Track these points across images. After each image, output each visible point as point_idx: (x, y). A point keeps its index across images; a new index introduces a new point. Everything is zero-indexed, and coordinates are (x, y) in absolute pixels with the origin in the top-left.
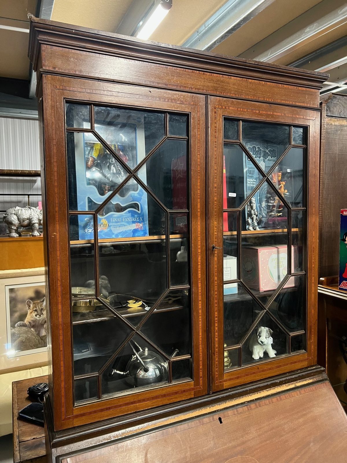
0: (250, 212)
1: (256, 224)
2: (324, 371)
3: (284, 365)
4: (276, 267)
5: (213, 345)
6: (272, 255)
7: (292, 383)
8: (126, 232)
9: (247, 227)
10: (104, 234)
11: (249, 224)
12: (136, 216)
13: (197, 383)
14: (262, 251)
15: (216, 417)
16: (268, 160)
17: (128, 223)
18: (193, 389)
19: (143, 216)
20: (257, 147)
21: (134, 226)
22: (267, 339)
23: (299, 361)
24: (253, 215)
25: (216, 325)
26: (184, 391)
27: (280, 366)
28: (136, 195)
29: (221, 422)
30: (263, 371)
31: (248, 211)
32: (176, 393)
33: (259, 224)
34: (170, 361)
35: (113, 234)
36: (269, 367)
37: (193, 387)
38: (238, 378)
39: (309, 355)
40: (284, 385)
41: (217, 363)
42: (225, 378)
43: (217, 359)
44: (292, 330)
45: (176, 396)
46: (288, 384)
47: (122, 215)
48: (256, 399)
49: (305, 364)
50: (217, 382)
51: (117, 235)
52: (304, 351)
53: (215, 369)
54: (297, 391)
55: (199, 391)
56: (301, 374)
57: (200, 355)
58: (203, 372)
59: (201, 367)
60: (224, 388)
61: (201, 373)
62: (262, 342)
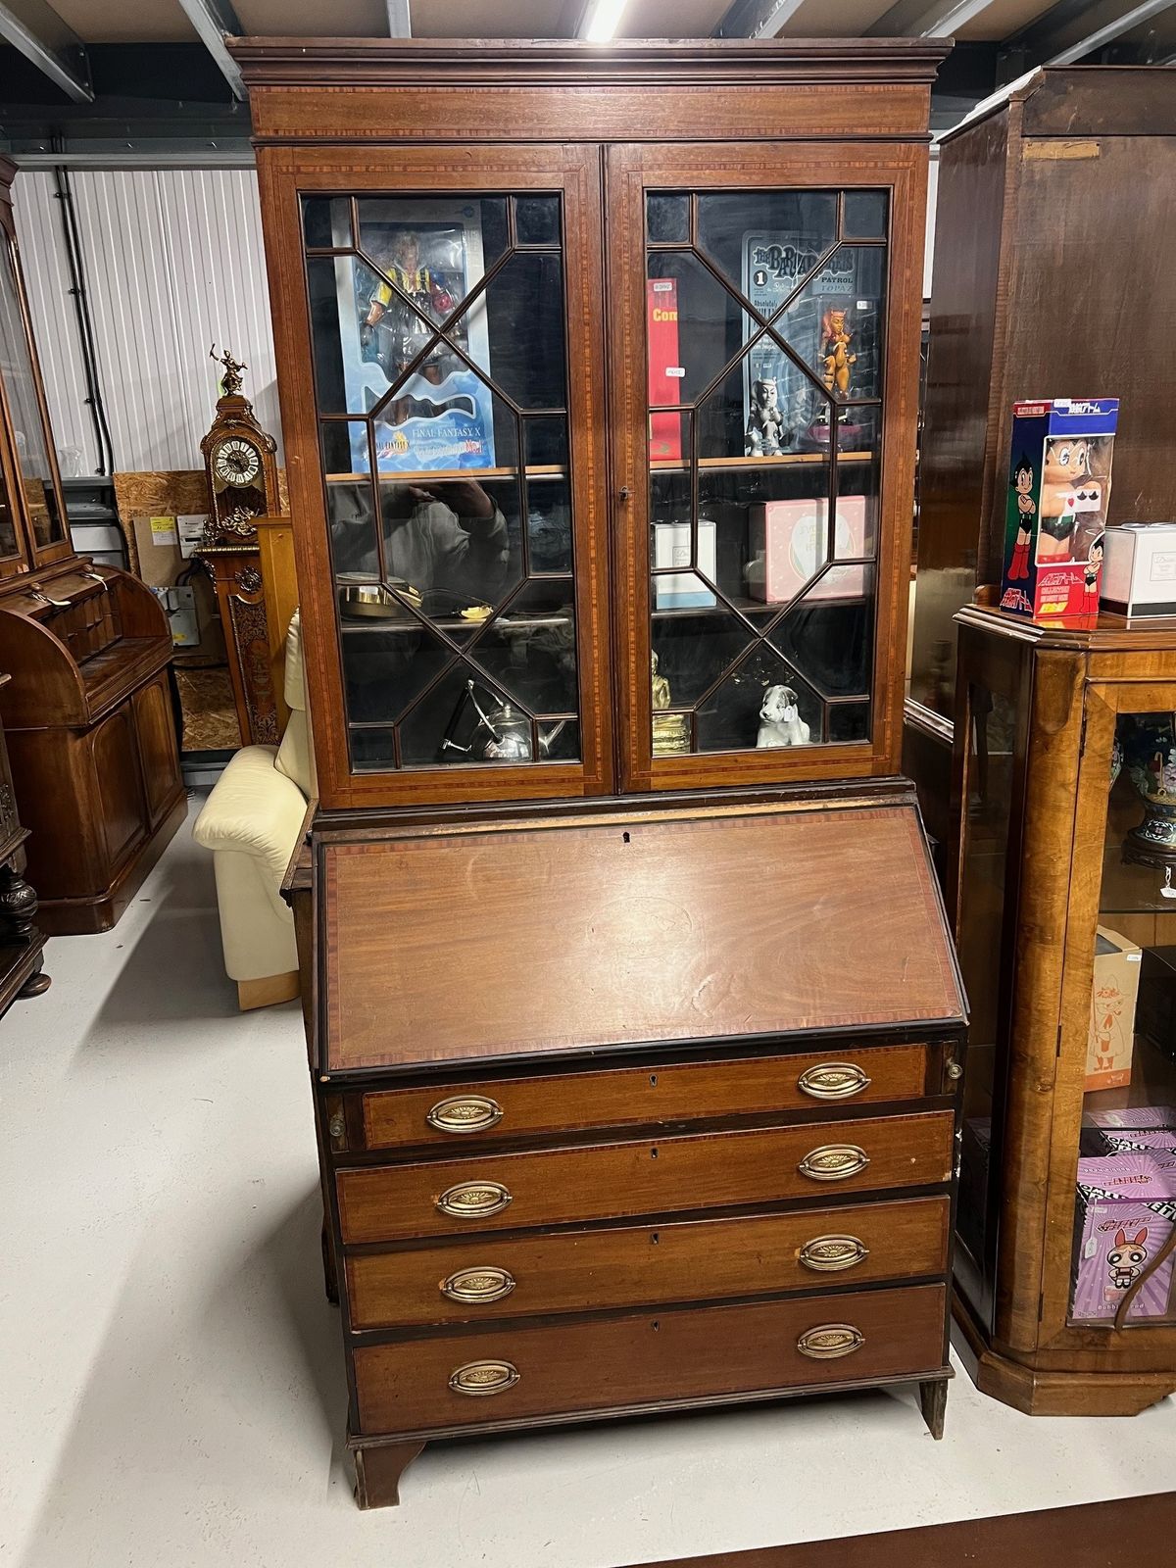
0: (758, 413)
1: (775, 444)
2: (910, 787)
3: (805, 764)
4: (814, 547)
5: (624, 698)
6: (801, 516)
7: (818, 801)
8: (445, 460)
9: (747, 450)
10: (400, 463)
11: (752, 444)
12: (466, 425)
13: (589, 770)
14: (776, 508)
15: (621, 832)
16: (823, 279)
17: (450, 439)
18: (582, 779)
19: (481, 426)
20: (782, 249)
21: (462, 448)
22: (781, 709)
23: (847, 761)
24: (767, 422)
25: (633, 658)
26: (563, 780)
27: (795, 765)
28: (465, 379)
29: (627, 840)
30: (749, 768)
31: (751, 412)
32: (546, 781)
33: (782, 444)
34: (532, 719)
35: (419, 463)
36: (765, 761)
37: (582, 775)
38: (685, 773)
39: (878, 749)
40: (797, 802)
41: (635, 735)
42: (654, 768)
43: (635, 727)
44: (835, 690)
45: (547, 787)
46: (807, 802)
47: (435, 423)
48: (717, 817)
49: (866, 769)
50: (635, 773)
51: (427, 465)
52: (866, 741)
53: (632, 748)
54: (822, 815)
55: (595, 785)
56: (844, 787)
57: (596, 714)
58: (603, 751)
59: (598, 740)
60: (653, 788)
61: (599, 750)
62: (765, 715)
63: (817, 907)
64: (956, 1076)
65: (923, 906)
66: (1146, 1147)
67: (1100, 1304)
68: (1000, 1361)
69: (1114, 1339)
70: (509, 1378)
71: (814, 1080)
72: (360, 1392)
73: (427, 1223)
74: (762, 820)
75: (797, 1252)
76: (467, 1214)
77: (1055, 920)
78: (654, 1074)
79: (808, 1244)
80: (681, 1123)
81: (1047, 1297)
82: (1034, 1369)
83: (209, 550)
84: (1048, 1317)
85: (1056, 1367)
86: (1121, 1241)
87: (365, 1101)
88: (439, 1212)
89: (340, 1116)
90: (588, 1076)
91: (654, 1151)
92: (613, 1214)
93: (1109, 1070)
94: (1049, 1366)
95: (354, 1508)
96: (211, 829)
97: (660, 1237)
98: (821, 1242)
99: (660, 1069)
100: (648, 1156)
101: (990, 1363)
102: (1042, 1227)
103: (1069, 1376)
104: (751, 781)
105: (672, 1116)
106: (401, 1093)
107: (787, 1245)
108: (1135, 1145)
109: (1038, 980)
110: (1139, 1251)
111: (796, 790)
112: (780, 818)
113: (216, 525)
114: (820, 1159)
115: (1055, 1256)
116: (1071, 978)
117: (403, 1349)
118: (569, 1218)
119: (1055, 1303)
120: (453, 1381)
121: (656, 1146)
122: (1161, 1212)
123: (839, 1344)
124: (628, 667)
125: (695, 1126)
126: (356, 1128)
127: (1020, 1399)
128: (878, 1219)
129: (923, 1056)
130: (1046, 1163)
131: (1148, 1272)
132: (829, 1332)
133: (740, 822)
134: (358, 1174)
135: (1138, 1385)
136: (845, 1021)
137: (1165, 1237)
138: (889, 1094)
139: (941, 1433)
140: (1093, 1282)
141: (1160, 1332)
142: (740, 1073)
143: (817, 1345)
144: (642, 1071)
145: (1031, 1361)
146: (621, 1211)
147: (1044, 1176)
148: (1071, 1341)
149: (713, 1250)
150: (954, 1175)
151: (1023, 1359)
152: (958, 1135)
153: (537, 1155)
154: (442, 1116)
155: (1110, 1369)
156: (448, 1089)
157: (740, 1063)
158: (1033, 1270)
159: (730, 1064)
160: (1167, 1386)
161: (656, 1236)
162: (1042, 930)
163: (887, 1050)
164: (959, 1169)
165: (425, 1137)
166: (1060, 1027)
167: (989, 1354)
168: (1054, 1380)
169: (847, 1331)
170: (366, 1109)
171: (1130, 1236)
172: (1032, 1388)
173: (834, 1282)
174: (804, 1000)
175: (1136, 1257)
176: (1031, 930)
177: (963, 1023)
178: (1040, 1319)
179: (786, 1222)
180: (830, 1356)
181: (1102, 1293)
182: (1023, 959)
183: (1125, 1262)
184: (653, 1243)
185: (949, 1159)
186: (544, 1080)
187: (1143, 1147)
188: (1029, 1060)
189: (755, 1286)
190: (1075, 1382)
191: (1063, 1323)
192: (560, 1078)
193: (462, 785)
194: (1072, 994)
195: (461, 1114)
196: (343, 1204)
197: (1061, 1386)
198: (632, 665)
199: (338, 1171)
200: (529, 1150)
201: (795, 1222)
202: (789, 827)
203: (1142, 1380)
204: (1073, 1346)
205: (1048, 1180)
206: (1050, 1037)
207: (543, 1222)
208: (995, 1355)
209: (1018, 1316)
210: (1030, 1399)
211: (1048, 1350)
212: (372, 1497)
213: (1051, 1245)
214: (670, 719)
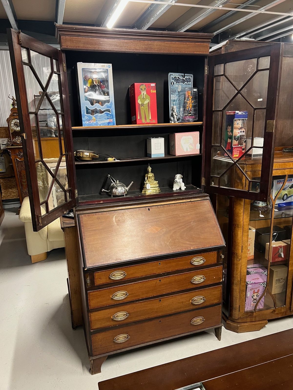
0: (172, 113)
1: (176, 120)
2: (208, 196)
6: (183, 136)
7: (189, 199)
8: (104, 123)
9: (170, 122)
10: (94, 124)
11: (171, 120)
12: (109, 115)
14: (177, 134)
15: (147, 208)
16: (185, 84)
17: (105, 119)
19: (113, 115)
20: (177, 77)
21: (108, 121)
22: (179, 179)
24: (174, 115)
28: (109, 105)
29: (149, 210)
31: (171, 113)
33: (178, 120)
35: (98, 124)
40: (185, 200)
46: (187, 200)
47: (102, 115)
48: (168, 204)
51: (100, 125)
54: (190, 202)
56: (195, 196)
62: (176, 181)
63: (192, 223)
64: (223, 258)
65: (214, 221)
66: (257, 272)
67: (250, 307)
68: (231, 322)
69: (254, 314)
70: (128, 337)
71: (194, 261)
72: (92, 346)
73: (110, 302)
74: (178, 204)
75: (191, 301)
76: (118, 299)
77: (241, 223)
78: (160, 262)
79: (193, 299)
80: (166, 273)
82: (238, 323)
83: (10, 147)
84: (241, 311)
85: (243, 322)
86: (254, 293)
87: (95, 274)
88: (112, 299)
89: (89, 278)
90: (145, 264)
91: (160, 280)
92: (151, 296)
93: (250, 256)
94: (241, 322)
95: (90, 375)
96: (24, 217)
97: (161, 300)
98: (195, 298)
99: (161, 261)
100: (159, 281)
101: (229, 323)
102: (239, 290)
105: (164, 272)
106: (103, 272)
107: (189, 299)
108: (254, 272)
109: (237, 236)
110: (258, 294)
111: (184, 197)
112: (182, 204)
113: (11, 141)
114: (195, 279)
115: (242, 297)
116: (244, 235)
117: (103, 334)
118: (141, 298)
119: (242, 307)
120: (114, 340)
121: (160, 279)
122: (262, 285)
123: (200, 321)
125: (168, 274)
126: (93, 280)
127: (236, 330)
128: (207, 291)
129: (216, 254)
130: (240, 276)
131: (260, 299)
132: (198, 319)
133: (173, 205)
134: (93, 292)
135: (260, 324)
136: (200, 247)
137: (263, 291)
138: (209, 263)
139: (221, 339)
140: (249, 302)
141: (263, 311)
142: (178, 261)
143: (195, 322)
144: (157, 262)
145: (237, 321)
146: (153, 295)
147: (239, 279)
148: (245, 315)
149: (173, 302)
150: (223, 280)
151: (235, 321)
152: (223, 271)
153: (134, 283)
154: (112, 276)
155: (254, 321)
156: (114, 270)
157: (178, 258)
158: (238, 301)
159: (176, 259)
160: (266, 323)
161: (160, 300)
162: (238, 225)
163: (209, 253)
164: (224, 279)
165: (108, 281)
166: (242, 246)
168: (243, 324)
169: (201, 318)
170: (95, 276)
171: (256, 291)
172: (238, 327)
173: (199, 307)
174: (191, 243)
175: (257, 296)
176: (236, 225)
177: (224, 246)
178: (239, 311)
179: (188, 294)
180: (198, 324)
181: (251, 305)
182: (234, 232)
183: (255, 297)
184: (160, 302)
185: (222, 277)
186: (136, 266)
187: (256, 272)
188: (236, 254)
189: (182, 309)
190: (247, 324)
191: (244, 312)
192: (139, 265)
194: (245, 239)
195: (117, 275)
196: (89, 300)
197: (244, 326)
199: (88, 292)
200: (132, 283)
201: (190, 294)
202: (183, 206)
203: (260, 322)
204: (246, 317)
205: (241, 280)
206: (240, 248)
207: (135, 299)
208: (229, 321)
209: (235, 311)
210: (238, 329)
211: (241, 318)
212: (95, 372)
213: (241, 294)
214: (155, 183)
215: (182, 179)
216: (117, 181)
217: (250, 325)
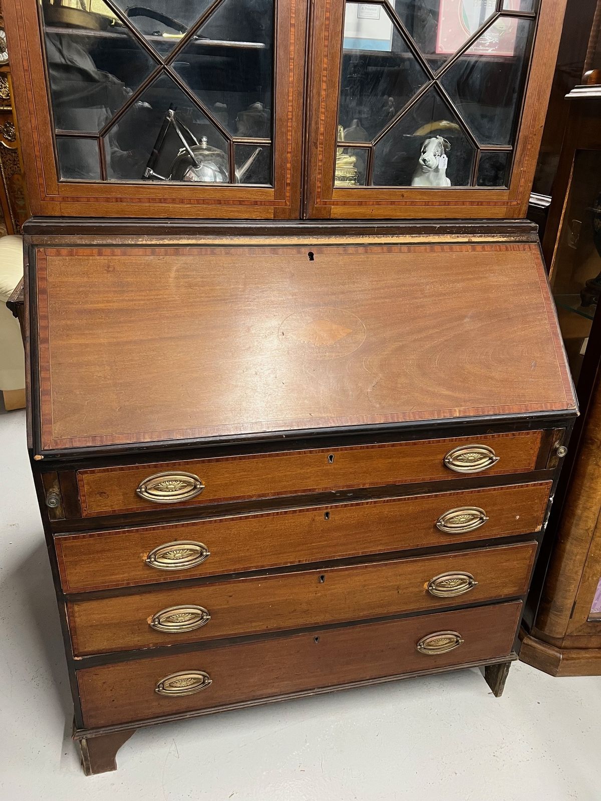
2: (534, 229)
3: (456, 203)
5: (313, 125)
7: (464, 235)
13: (279, 194)
15: (306, 251)
18: (271, 203)
22: (437, 157)
23: (489, 203)
25: (324, 86)
26: (256, 203)
27: (449, 203)
29: (312, 259)
30: (413, 203)
32: (241, 203)
34: (230, 140)
36: (426, 199)
37: (272, 198)
38: (360, 204)
39: (513, 195)
40: (449, 236)
41: (320, 164)
42: (335, 197)
43: (321, 156)
44: (486, 138)
45: (241, 208)
46: (456, 235)
48: (385, 244)
49: (500, 211)
50: (318, 200)
52: (504, 187)
53: (316, 176)
54: (469, 246)
55: (284, 210)
56: (485, 225)
57: (288, 140)
58: (292, 176)
59: (289, 165)
60: (332, 216)
61: (289, 176)
62: (424, 160)
63: (467, 320)
64: (561, 455)
65: (546, 322)
68: (536, 642)
70: (204, 682)
71: (456, 459)
72: (83, 700)
73: (139, 575)
74: (423, 247)
75: (426, 585)
76: (172, 568)
78: (331, 453)
79: (434, 579)
80: (349, 492)
81: (578, 603)
82: (560, 648)
84: (576, 616)
85: (575, 646)
87: (79, 477)
88: (148, 566)
89: (56, 490)
90: (277, 455)
91: (327, 514)
92: (291, 563)
94: (570, 646)
95: (81, 774)
97: (325, 579)
98: (443, 578)
99: (338, 450)
100: (322, 517)
102: (584, 559)
103: (583, 652)
104: (412, 215)
105: (343, 487)
106: (112, 470)
107: (419, 580)
111: (447, 225)
112: (437, 247)
114: (452, 518)
115: (589, 577)
117: (118, 668)
118: (256, 567)
119: (583, 607)
120: (159, 687)
121: (329, 510)
123: (446, 644)
124: (319, 94)
125: (360, 494)
126: (71, 500)
127: (550, 667)
128: (482, 559)
129: (539, 440)
130: (597, 515)
132: (440, 637)
133: (405, 248)
134: (74, 538)
136: (488, 412)
138: (508, 469)
139: (501, 693)
142: (401, 453)
143: (430, 646)
144: (323, 451)
145: (558, 643)
146: (297, 560)
147: (593, 525)
148: (588, 630)
149: (365, 586)
150: (543, 527)
151: (553, 642)
152: (551, 499)
153: (232, 519)
154: (150, 489)
156: (155, 466)
157: (401, 445)
158: (573, 588)
159: (393, 446)
161: (322, 577)
163: (514, 435)
164: (547, 523)
165: (135, 506)
167: (528, 637)
168: (573, 654)
169: (451, 635)
170: (80, 484)
172: (560, 660)
173: (449, 604)
174: (457, 395)
177: (576, 414)
178: (571, 617)
179: (420, 564)
180: (439, 653)
184: (320, 582)
185: (542, 516)
186: (240, 458)
189: (394, 609)
190: (588, 656)
191: (585, 619)
192: (254, 457)
193: (164, 200)
195: (167, 488)
196: (62, 563)
197: (579, 658)
198: (323, 93)
199: (56, 536)
200: (225, 515)
201: (427, 563)
202: (442, 254)
204: (589, 633)
205: (596, 527)
207: (235, 570)
208: (531, 637)
209: (556, 615)
210: (557, 667)
211: (572, 636)
212: (95, 768)
213: (588, 570)
214: (345, 160)
215: (445, 156)
216: (200, 141)
217: (596, 658)
